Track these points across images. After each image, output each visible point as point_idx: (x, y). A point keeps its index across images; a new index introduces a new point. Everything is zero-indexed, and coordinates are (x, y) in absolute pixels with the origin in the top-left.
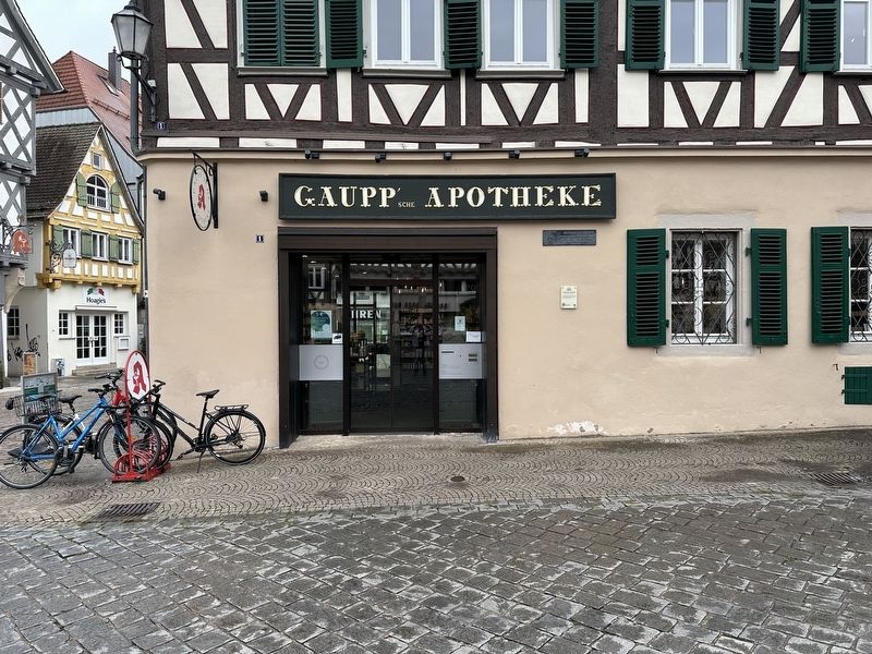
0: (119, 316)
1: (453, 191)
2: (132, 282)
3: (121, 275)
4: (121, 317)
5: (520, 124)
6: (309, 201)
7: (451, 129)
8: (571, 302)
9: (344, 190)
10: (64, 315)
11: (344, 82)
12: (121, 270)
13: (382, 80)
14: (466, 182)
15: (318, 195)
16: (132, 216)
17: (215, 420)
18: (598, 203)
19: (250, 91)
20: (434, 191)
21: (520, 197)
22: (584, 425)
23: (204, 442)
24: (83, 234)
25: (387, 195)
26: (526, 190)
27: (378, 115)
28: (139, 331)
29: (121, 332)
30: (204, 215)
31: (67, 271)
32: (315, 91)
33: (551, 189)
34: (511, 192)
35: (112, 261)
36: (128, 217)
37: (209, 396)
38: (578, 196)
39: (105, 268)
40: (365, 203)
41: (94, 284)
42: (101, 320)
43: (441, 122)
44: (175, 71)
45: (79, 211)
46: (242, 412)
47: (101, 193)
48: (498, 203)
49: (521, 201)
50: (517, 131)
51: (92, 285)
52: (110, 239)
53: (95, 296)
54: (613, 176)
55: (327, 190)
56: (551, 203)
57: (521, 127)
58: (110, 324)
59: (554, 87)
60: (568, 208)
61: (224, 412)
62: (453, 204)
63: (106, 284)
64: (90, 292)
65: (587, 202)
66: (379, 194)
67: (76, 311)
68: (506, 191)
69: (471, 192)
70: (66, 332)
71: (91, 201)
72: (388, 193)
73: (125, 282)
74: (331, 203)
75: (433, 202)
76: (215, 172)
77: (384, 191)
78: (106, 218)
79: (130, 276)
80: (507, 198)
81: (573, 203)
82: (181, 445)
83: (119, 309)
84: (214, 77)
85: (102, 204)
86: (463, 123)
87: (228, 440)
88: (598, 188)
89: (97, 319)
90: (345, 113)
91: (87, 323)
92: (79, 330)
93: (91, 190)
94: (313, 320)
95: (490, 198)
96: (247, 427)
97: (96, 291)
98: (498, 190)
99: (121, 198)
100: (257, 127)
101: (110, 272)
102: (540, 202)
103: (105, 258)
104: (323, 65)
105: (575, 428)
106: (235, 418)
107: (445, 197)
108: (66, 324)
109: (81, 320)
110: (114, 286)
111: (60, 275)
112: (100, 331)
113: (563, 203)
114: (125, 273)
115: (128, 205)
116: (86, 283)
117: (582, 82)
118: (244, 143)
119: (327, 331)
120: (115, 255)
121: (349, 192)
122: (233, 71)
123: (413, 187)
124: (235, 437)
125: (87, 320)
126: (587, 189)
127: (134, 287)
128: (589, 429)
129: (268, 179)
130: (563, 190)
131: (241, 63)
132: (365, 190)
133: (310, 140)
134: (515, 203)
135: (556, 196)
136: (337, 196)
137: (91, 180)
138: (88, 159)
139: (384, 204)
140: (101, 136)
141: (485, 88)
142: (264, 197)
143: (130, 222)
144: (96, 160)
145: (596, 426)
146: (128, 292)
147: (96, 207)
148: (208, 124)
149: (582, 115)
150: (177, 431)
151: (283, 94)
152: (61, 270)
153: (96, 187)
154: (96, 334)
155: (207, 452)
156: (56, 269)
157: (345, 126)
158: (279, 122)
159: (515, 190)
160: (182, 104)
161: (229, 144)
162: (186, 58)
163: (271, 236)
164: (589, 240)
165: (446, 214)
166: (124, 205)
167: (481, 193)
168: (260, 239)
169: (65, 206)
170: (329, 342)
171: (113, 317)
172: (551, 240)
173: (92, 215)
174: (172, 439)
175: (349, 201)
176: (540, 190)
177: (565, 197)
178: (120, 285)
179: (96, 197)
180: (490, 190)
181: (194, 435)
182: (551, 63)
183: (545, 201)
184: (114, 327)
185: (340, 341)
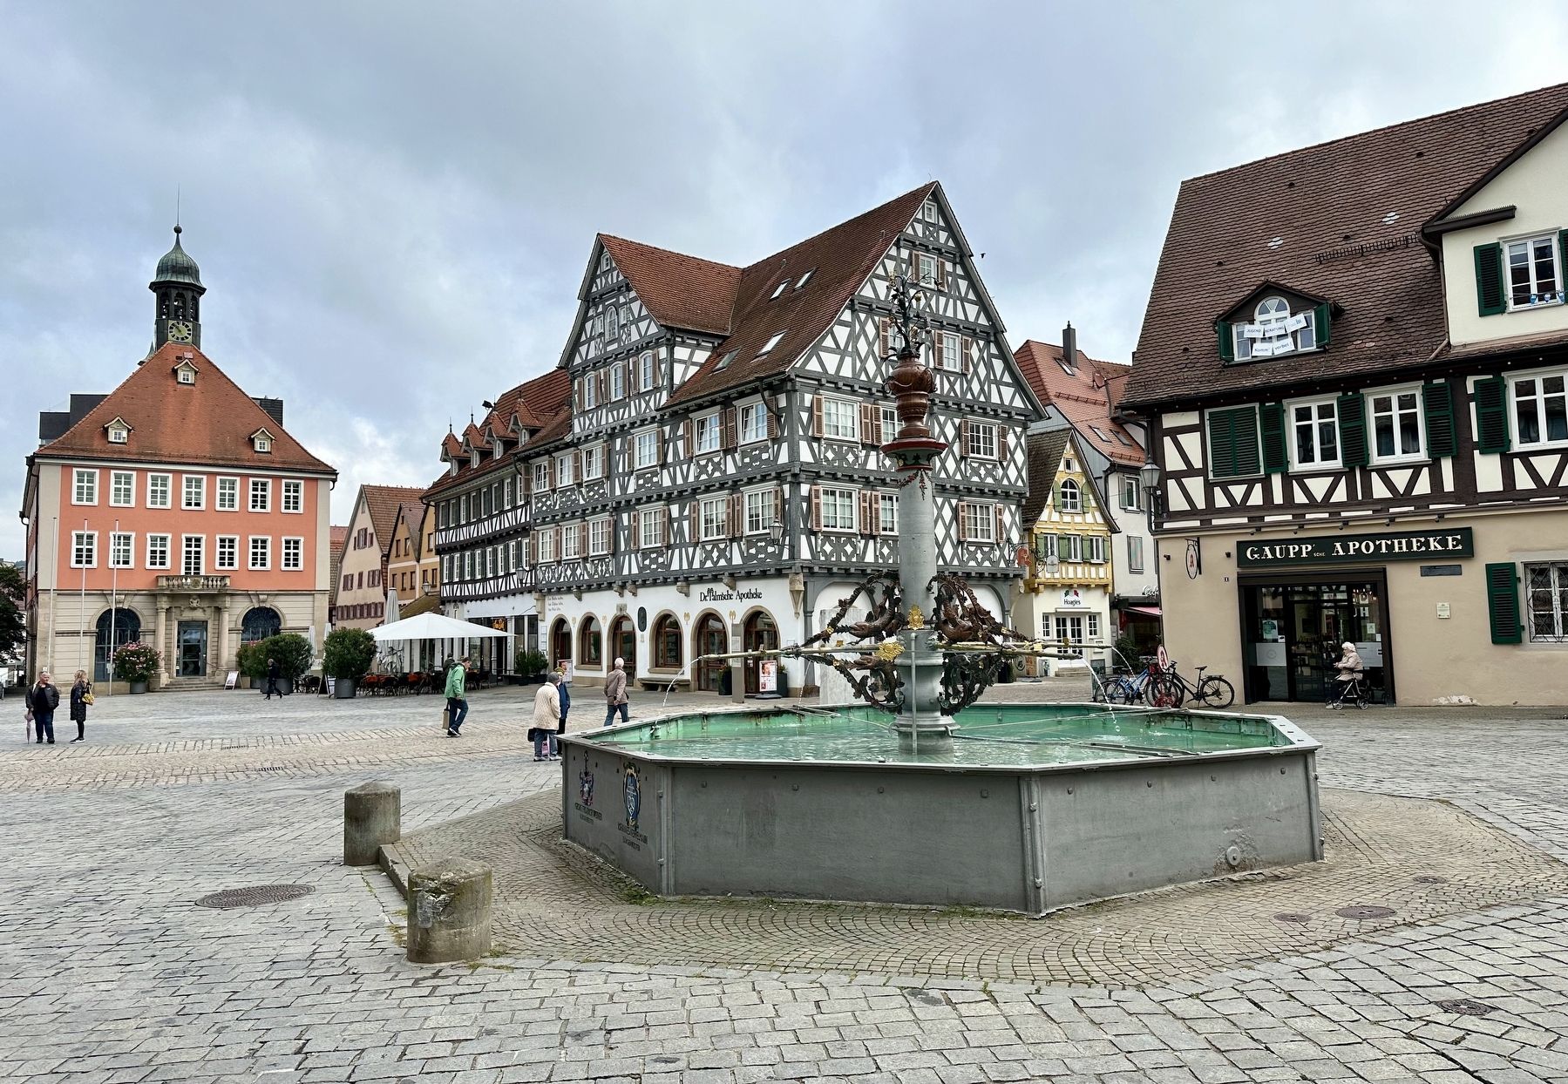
0: (1093, 617)
1: (1351, 544)
2: (1104, 582)
3: (1094, 576)
4: (1095, 618)
5: (1402, 495)
6: (1256, 556)
7: (1352, 502)
8: (1446, 614)
9: (1278, 548)
10: (1046, 617)
11: (1277, 480)
12: (1093, 569)
13: (1301, 478)
14: (1360, 538)
15: (1261, 552)
16: (1101, 513)
17: (1205, 683)
18: (1460, 547)
19: (1217, 491)
20: (1338, 545)
21: (1400, 546)
22: (1461, 698)
23: (1200, 696)
24: (1060, 538)
25: (1306, 549)
26: (1404, 541)
27: (1300, 497)
28: (1112, 632)
29: (1095, 634)
30: (1193, 570)
31: (1048, 576)
32: (1258, 488)
33: (1423, 539)
34: (1393, 543)
35: (1085, 562)
36: (1098, 515)
37: (1202, 669)
38: (1444, 543)
39: (1079, 569)
40: (1292, 555)
41: (1071, 586)
42: (1077, 622)
43: (1344, 499)
44: (1172, 484)
45: (1055, 517)
46: (1220, 679)
47: (1073, 496)
48: (1384, 550)
49: (1400, 548)
50: (1400, 500)
51: (1069, 588)
52: (1082, 540)
53: (1071, 597)
54: (1470, 529)
55: (1267, 549)
56: (1423, 549)
57: (1405, 498)
58: (1085, 626)
59: (1425, 471)
60: (1436, 552)
61: (1211, 679)
62: (1352, 552)
63: (1080, 586)
64: (1066, 594)
65: (1451, 547)
66: (1301, 549)
67: (1056, 613)
68: (1389, 542)
69: (1364, 544)
70: (1048, 635)
71: (1065, 506)
72: (1307, 548)
73: (1098, 582)
74: (1270, 556)
75: (1338, 552)
76: (1198, 542)
77: (1304, 547)
78: (1078, 519)
79: (1102, 575)
80: (1390, 547)
81: (1440, 548)
82: (1187, 696)
83: (1092, 610)
84: (1195, 486)
85: (1074, 506)
86: (1360, 498)
87: (1213, 694)
88: (1459, 537)
89: (1073, 620)
90: (1278, 498)
91: (1064, 625)
92: (1058, 631)
93: (1064, 495)
94: (1266, 627)
95: (1378, 547)
96: (1223, 687)
97: (1071, 593)
98: (1383, 542)
99: (1091, 497)
100: (1223, 512)
101: (1084, 573)
102: (1415, 549)
103: (1079, 560)
104: (1262, 472)
105: (1455, 700)
106: (1217, 682)
107: (1346, 549)
108: (1047, 627)
109: (1061, 622)
110: (1087, 587)
111: (1043, 580)
112: (1077, 633)
113: (1432, 548)
114: (1097, 573)
115: (1097, 503)
116: (1063, 586)
117: (1447, 466)
118: (1215, 522)
119: (1274, 634)
120: (1087, 555)
121: (1281, 549)
122: (1206, 481)
123: (1324, 544)
124: (1217, 693)
125: (1064, 620)
126: (1450, 538)
127: (1105, 586)
128: (1466, 700)
129: (1230, 545)
130: (1431, 539)
131: (1211, 476)
132: (1291, 547)
133: (1256, 516)
134: (1397, 550)
135: (1427, 544)
136: (1273, 552)
137: (1065, 485)
138: (1062, 466)
139: (1304, 555)
140: (1072, 441)
141: (1374, 475)
142: (1228, 555)
143: (1100, 520)
144: (1068, 466)
145: (1472, 700)
146: (1099, 593)
147: (1069, 510)
148: (1193, 512)
149: (1449, 486)
150: (1184, 687)
151: (1238, 491)
152: (1045, 575)
153: (1069, 490)
154: (1073, 636)
155: (1202, 701)
156: (1040, 574)
157: (1278, 506)
158: (1235, 508)
159: (1396, 541)
160: (1177, 502)
161: (1206, 524)
162: (1178, 476)
163: (1234, 578)
164: (1457, 571)
165: (1347, 558)
166: (1093, 504)
167: (1371, 544)
168: (1227, 579)
169: (1044, 516)
170: (1275, 641)
171: (1087, 618)
172: (1427, 572)
173: (1067, 519)
174: (1183, 692)
175: (1281, 555)
176: (1414, 540)
177: (1434, 545)
178: (1093, 586)
179: (1069, 500)
180: (1378, 543)
181: (1195, 691)
182: (1422, 455)
183: (1418, 548)
184: (1088, 629)
185: (1284, 640)
